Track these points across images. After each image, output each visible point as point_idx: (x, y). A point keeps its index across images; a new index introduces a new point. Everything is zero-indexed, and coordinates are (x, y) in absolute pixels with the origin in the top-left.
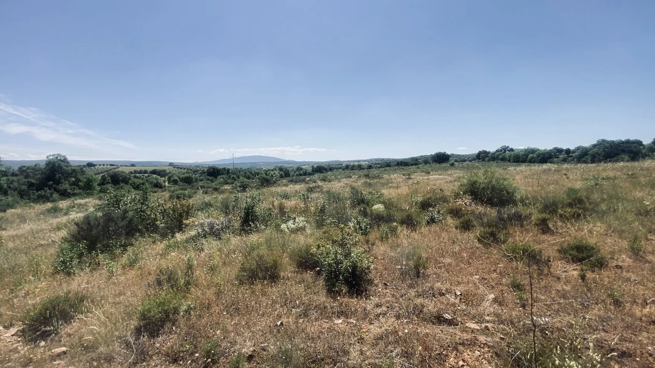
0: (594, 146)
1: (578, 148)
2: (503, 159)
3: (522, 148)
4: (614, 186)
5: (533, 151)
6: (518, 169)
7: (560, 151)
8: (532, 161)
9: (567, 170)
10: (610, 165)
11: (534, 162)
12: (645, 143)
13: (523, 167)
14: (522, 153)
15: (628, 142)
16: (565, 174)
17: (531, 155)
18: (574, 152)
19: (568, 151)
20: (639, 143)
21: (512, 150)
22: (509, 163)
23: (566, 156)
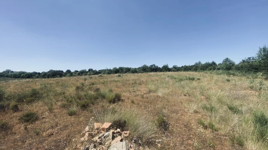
0: (49, 72)
1: (43, 72)
2: (7, 76)
3: (18, 71)
4: (51, 86)
5: (24, 73)
6: (14, 81)
7: (36, 73)
8: (23, 77)
9: (37, 81)
10: (52, 79)
11: (24, 78)
12: (64, 72)
13: (16, 80)
14: (18, 73)
15: (59, 71)
16: (35, 83)
17: (22, 75)
18: (41, 74)
19: (39, 73)
20: (62, 72)
21: (12, 72)
22: (11, 78)
23: (38, 75)
